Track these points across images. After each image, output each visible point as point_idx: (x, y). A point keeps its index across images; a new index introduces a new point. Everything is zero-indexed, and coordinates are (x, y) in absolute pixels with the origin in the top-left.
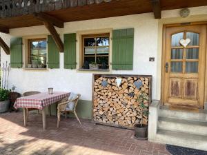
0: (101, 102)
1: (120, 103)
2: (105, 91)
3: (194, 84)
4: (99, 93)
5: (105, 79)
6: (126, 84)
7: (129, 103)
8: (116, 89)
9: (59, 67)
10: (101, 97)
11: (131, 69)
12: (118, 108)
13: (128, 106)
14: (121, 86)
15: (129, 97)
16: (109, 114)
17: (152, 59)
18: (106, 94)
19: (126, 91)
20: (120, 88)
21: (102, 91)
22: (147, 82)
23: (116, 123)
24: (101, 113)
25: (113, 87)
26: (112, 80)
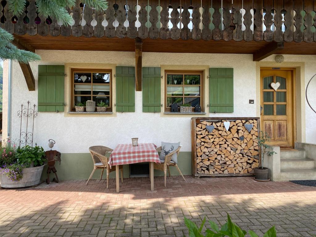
0: (206, 150)
1: (229, 149)
2: (210, 137)
3: (284, 126)
4: (203, 140)
5: (208, 124)
6: (235, 127)
7: (239, 148)
8: (223, 134)
9: (133, 111)
10: (206, 145)
11: (231, 111)
12: (226, 155)
13: (238, 152)
14: (229, 130)
15: (239, 142)
16: (217, 163)
17: (251, 101)
18: (212, 140)
19: (236, 135)
20: (229, 132)
21: (207, 137)
22: (256, 124)
23: (226, 172)
24: (208, 163)
25: (220, 132)
26: (218, 124)
